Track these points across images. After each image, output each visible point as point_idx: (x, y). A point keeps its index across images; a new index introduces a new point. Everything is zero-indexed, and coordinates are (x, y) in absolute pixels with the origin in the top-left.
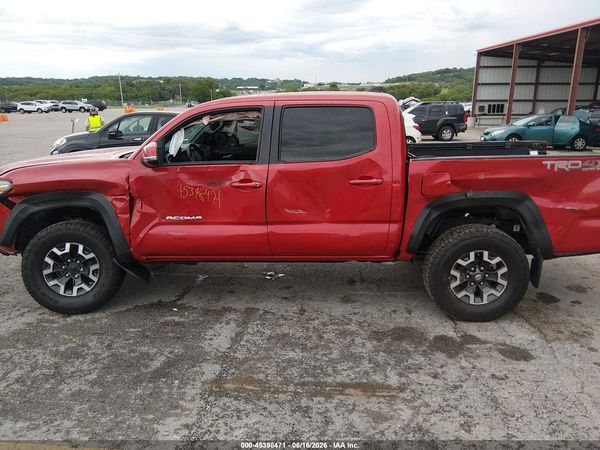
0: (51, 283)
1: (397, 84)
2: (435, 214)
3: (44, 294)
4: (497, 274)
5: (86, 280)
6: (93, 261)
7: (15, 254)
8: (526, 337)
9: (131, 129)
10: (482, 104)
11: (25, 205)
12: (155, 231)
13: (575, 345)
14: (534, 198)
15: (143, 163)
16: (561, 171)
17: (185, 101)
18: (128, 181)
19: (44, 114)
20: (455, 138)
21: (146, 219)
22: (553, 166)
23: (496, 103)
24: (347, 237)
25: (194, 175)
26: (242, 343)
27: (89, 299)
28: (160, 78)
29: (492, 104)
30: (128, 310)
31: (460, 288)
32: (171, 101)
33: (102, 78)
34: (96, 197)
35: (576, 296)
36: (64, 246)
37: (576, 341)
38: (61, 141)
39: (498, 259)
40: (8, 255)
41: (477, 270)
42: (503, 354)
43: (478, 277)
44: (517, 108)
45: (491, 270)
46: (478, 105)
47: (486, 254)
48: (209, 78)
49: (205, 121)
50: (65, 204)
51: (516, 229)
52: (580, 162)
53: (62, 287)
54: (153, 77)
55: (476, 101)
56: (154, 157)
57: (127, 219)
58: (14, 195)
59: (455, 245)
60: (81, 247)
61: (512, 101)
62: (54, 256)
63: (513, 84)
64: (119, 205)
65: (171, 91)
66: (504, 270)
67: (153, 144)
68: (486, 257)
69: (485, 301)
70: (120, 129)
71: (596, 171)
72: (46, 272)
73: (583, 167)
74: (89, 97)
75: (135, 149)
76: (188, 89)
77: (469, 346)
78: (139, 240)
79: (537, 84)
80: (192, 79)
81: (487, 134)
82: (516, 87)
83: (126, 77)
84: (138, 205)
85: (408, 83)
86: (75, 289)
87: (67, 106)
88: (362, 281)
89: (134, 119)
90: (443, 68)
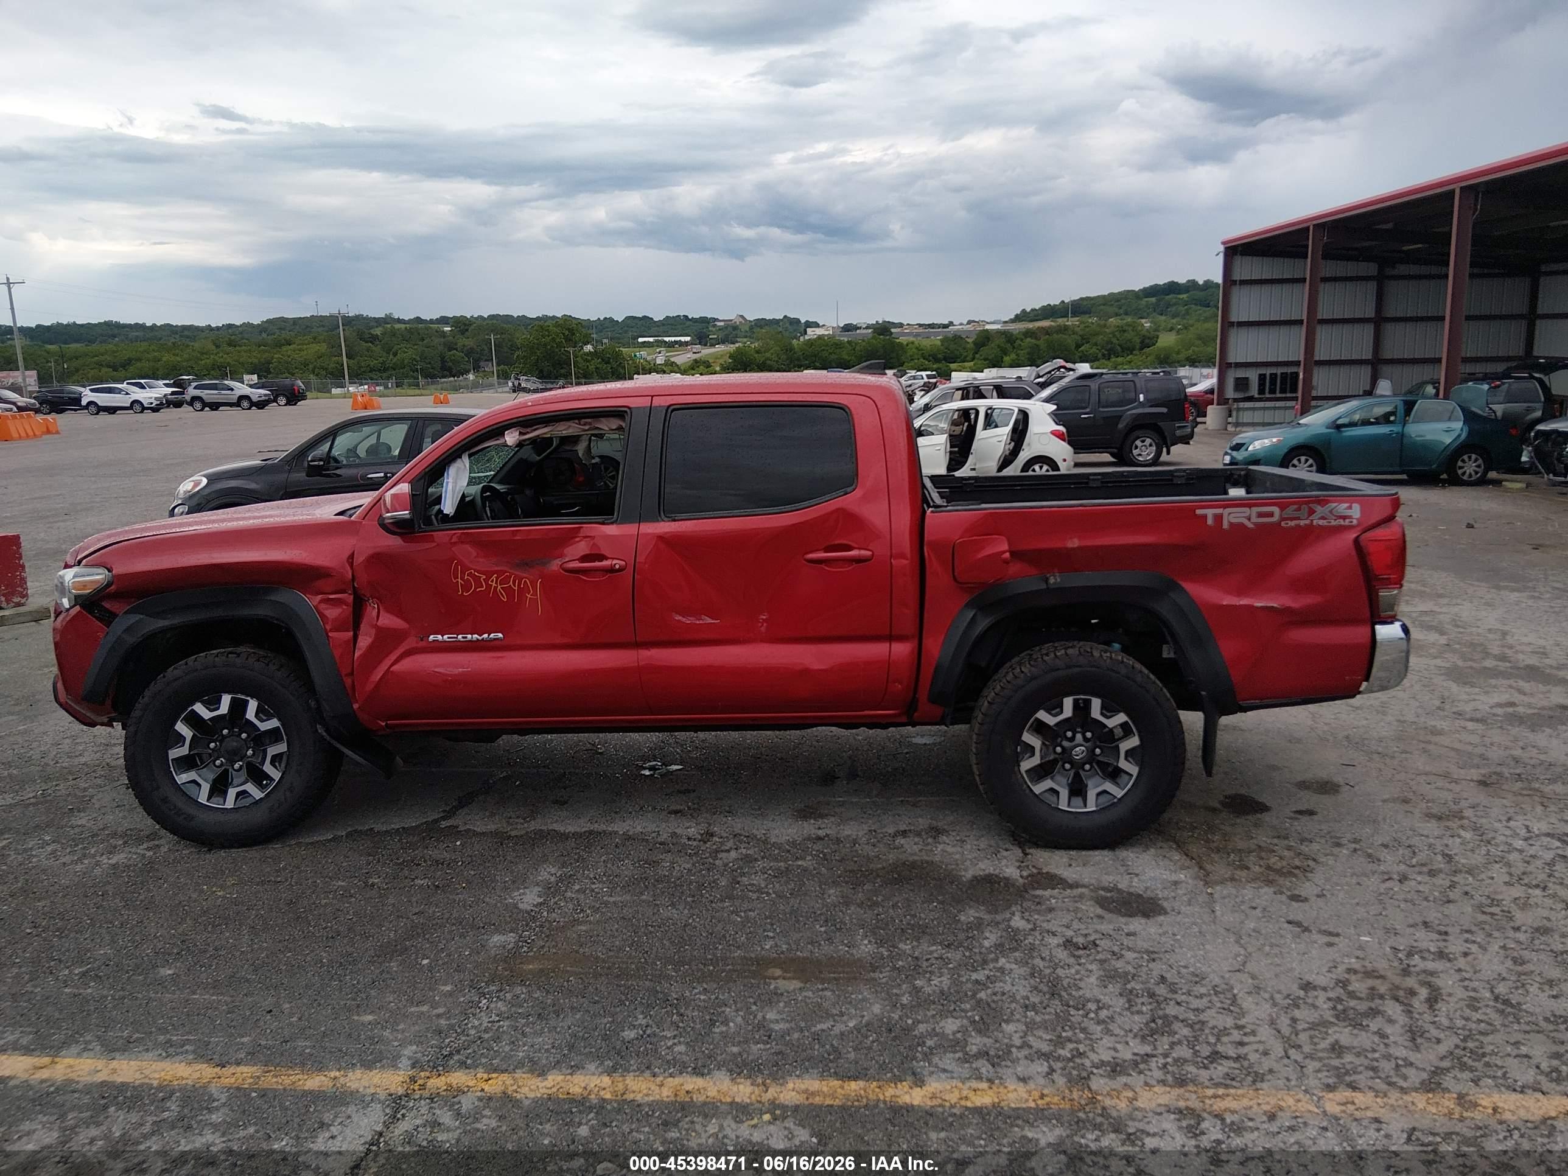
0: (182, 778)
1: (1045, 323)
2: (983, 624)
3: (165, 800)
4: (1117, 748)
5: (257, 776)
6: (274, 736)
7: (109, 724)
8: (1167, 876)
9: (362, 452)
10: (1241, 373)
11: (139, 617)
12: (407, 665)
13: (1266, 889)
14: (1188, 586)
15: (384, 526)
16: (1238, 528)
17: (504, 376)
18: (351, 565)
19: (148, 416)
20: (1164, 457)
21: (386, 640)
22: (1219, 518)
23: (1279, 371)
24: (806, 672)
25: (486, 546)
26: (569, 894)
27: (259, 817)
28: (444, 320)
29: (1268, 371)
30: (334, 839)
31: (1042, 772)
32: (471, 377)
33: (296, 321)
34: (284, 596)
35: (1308, 800)
36: (219, 701)
37: (1270, 883)
38: (194, 483)
39: (1122, 718)
40: (92, 725)
41: (1079, 736)
42: (1102, 907)
43: (1079, 752)
44: (1323, 381)
45: (1107, 739)
46: (1232, 376)
47: (1096, 704)
48: (567, 318)
49: (511, 438)
50: (218, 613)
51: (1167, 653)
52: (1276, 510)
53: (206, 787)
54: (426, 317)
55: (1225, 367)
56: (405, 514)
57: (349, 640)
58: (117, 596)
59: (1033, 678)
60: (253, 705)
61: (1312, 363)
62: (194, 720)
63: (1313, 322)
64: (332, 613)
65: (469, 353)
66: (1134, 742)
67: (404, 488)
68: (1096, 711)
69: (1091, 807)
70: (335, 452)
71: (1310, 528)
72: (175, 753)
73: (1283, 519)
74: (262, 370)
75: (365, 499)
76: (514, 348)
77: (1039, 892)
78: (370, 687)
79: (1379, 321)
80: (523, 321)
81: (1237, 447)
82: (1319, 328)
83: (358, 318)
84: (372, 610)
85: (1072, 321)
86: (232, 793)
87: (204, 394)
88: (853, 775)
89: (367, 430)
90: (1161, 281)
